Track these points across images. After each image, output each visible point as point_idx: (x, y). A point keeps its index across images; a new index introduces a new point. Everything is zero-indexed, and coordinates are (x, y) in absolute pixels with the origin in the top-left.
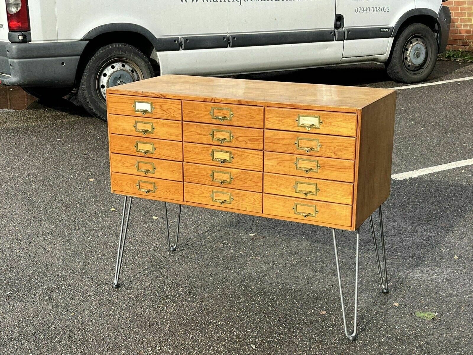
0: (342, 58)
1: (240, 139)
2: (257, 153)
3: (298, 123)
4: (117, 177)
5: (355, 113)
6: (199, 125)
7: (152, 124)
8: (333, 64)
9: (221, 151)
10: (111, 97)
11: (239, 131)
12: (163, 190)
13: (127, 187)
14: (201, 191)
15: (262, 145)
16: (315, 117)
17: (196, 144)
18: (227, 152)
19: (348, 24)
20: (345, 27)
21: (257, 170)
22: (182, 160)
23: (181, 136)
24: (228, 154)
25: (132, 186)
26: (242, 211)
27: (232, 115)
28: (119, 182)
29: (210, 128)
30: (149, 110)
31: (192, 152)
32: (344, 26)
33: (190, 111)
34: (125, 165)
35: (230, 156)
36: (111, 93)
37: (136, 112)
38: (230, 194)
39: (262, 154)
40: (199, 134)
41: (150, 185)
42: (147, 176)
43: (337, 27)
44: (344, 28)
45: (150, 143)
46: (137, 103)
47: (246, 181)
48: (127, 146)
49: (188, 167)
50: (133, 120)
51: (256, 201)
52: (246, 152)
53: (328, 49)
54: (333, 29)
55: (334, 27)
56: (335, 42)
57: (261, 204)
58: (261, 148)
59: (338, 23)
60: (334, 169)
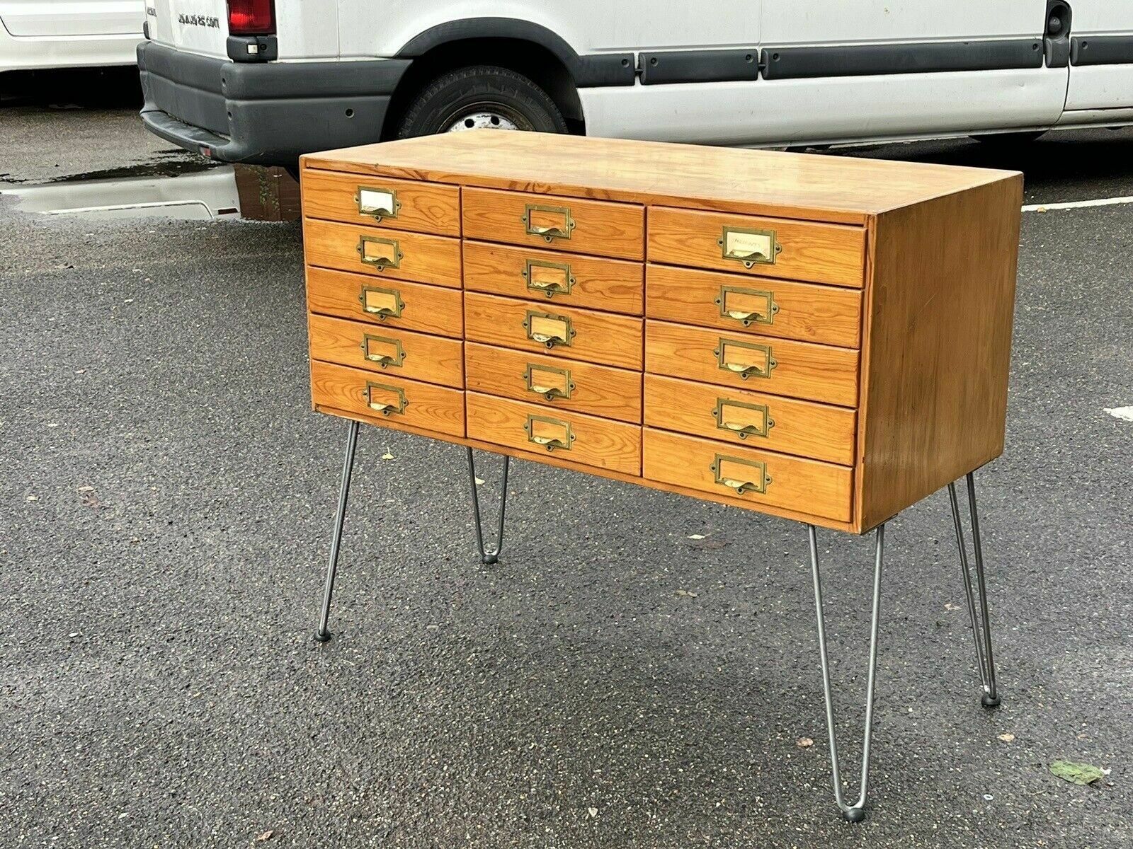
0: (1064, 110)
1: (589, 286)
2: (628, 323)
3: (725, 249)
4: (322, 371)
5: (861, 226)
6: (498, 249)
7: (395, 244)
8: (1040, 126)
9: (547, 317)
10: (309, 176)
11: (586, 267)
12: (420, 409)
13: (344, 397)
14: (504, 414)
15: (641, 303)
16: (762, 233)
17: (493, 296)
18: (560, 318)
19: (1081, 25)
20: (1073, 33)
21: (628, 366)
22: (460, 336)
23: (459, 275)
24: (563, 325)
25: (354, 395)
26: (597, 470)
27: (572, 225)
28: (327, 384)
29: (522, 256)
30: (390, 208)
31: (483, 316)
32: (1072, 31)
33: (478, 215)
34: (339, 343)
35: (568, 330)
36: (309, 168)
37: (362, 215)
38: (567, 425)
39: (640, 326)
40: (499, 272)
41: (392, 394)
42: (385, 371)
43: (1050, 32)
44: (1070, 36)
45: (391, 292)
46: (364, 193)
47: (604, 394)
48: (343, 296)
49: (474, 353)
50: (355, 233)
51: (625, 445)
52: (604, 321)
53: (1023, 88)
54: (1041, 38)
55: (1043, 32)
56: (1044, 70)
57: (638, 452)
58: (639, 311)
59: (1056, 22)
60: (808, 371)
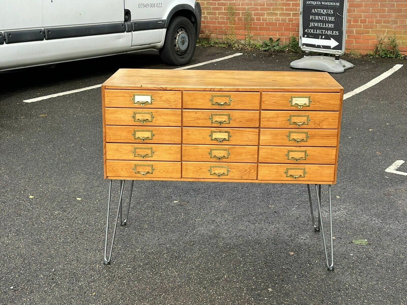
0: (132, 46)
1: (238, 120)
2: (254, 131)
3: (292, 103)
4: (113, 164)
5: (339, 92)
6: (199, 111)
7: (151, 114)
8: (124, 52)
9: (220, 132)
10: (109, 92)
11: (236, 114)
12: (161, 171)
13: (123, 172)
14: (199, 168)
15: (258, 124)
16: (306, 97)
17: (195, 128)
18: (226, 132)
19: (134, 17)
20: (132, 20)
21: (253, 145)
22: (181, 143)
23: (181, 122)
24: (227, 134)
25: (128, 170)
26: (238, 180)
27: (231, 100)
28: (114, 168)
29: (209, 113)
30: (150, 101)
31: (191, 135)
32: (131, 20)
33: (191, 100)
34: (121, 152)
35: (229, 135)
36: (107, 89)
37: (135, 104)
38: (227, 167)
39: (258, 131)
40: (199, 119)
41: (147, 168)
42: (144, 160)
43: (126, 20)
44: (131, 21)
45: (149, 131)
46: (136, 97)
47: (242, 155)
48: (124, 134)
49: (187, 148)
50: (131, 111)
51: (251, 170)
52: (243, 131)
53: (121, 40)
54: (123, 22)
55: (124, 20)
56: (125, 33)
57: (256, 172)
58: (258, 126)
59: (127, 17)
60: (320, 137)
